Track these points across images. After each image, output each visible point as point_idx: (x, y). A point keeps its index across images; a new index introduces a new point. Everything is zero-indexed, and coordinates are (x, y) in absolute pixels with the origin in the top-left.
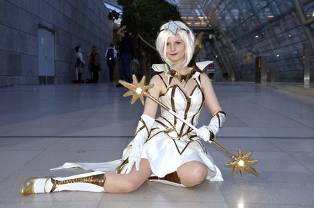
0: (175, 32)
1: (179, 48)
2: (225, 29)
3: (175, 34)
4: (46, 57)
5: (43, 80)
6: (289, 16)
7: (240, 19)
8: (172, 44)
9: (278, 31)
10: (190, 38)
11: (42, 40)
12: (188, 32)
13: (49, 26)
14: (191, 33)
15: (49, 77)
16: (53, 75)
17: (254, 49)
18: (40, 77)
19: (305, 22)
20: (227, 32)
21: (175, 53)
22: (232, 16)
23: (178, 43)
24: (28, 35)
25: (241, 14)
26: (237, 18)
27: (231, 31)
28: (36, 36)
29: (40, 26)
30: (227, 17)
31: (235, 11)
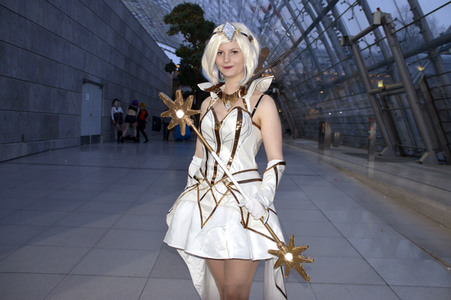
0: (230, 36)
1: (235, 59)
2: (289, 83)
3: (231, 40)
4: (91, 115)
5: (86, 141)
6: (354, 80)
7: (304, 75)
8: (227, 53)
9: (342, 93)
10: (252, 47)
11: (88, 96)
12: (250, 39)
13: (97, 80)
14: (255, 40)
15: (93, 136)
16: (99, 133)
17: (317, 106)
18: (82, 137)
19: (370, 91)
20: (291, 87)
21: (230, 65)
22: (296, 71)
23: (235, 52)
24: (69, 93)
25: (305, 69)
26: (301, 72)
27: (295, 86)
28: (79, 92)
29: (85, 81)
30: (292, 72)
31: (300, 65)
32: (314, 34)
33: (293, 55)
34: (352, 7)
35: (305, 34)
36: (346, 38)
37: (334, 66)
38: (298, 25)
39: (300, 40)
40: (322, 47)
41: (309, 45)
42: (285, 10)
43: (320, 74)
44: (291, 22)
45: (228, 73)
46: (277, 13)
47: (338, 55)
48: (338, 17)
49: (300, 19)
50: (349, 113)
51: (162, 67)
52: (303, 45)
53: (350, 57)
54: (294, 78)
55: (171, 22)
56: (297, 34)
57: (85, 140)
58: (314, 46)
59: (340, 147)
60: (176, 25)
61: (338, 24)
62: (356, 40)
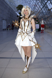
3: (26, 8)
4: (4, 25)
9: (48, 19)
11: (4, 22)
12: (29, 8)
13: (5, 19)
16: (6, 28)
20: (39, 19)
26: (41, 16)
28: (2, 21)
29: (3, 19)
30: (39, 16)
31: (41, 15)
32: (43, 9)
33: (40, 13)
34: (49, 4)
35: (41, 9)
36: (49, 9)
37: (47, 14)
38: (40, 7)
39: (41, 10)
40: (45, 11)
41: (42, 11)
42: (38, 5)
43: (44, 16)
44: (39, 7)
45: (26, 14)
46: (36, 6)
47: (47, 12)
48: (47, 6)
49: (40, 6)
50: (50, 23)
51: (16, 16)
52: (41, 11)
53: (49, 13)
54: (40, 17)
55: (18, 8)
56: (40, 9)
57: (4, 30)
58: (43, 11)
59: (49, 29)
60: (19, 9)
61: (47, 7)
62: (50, 10)
